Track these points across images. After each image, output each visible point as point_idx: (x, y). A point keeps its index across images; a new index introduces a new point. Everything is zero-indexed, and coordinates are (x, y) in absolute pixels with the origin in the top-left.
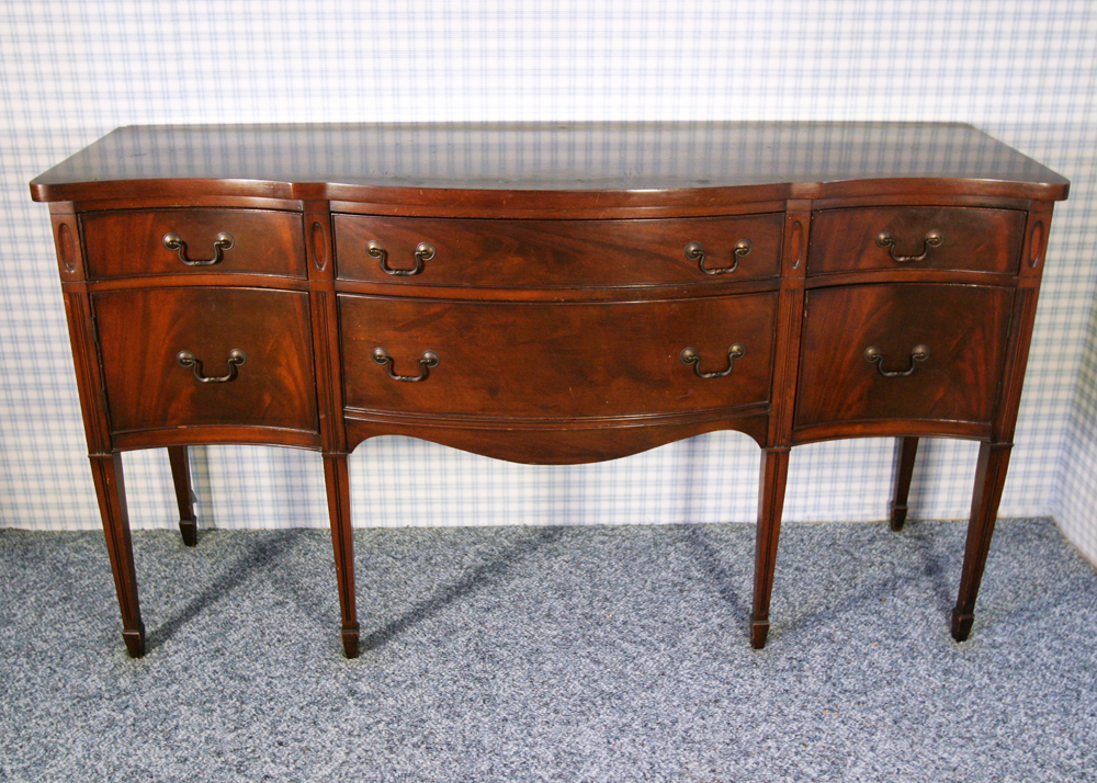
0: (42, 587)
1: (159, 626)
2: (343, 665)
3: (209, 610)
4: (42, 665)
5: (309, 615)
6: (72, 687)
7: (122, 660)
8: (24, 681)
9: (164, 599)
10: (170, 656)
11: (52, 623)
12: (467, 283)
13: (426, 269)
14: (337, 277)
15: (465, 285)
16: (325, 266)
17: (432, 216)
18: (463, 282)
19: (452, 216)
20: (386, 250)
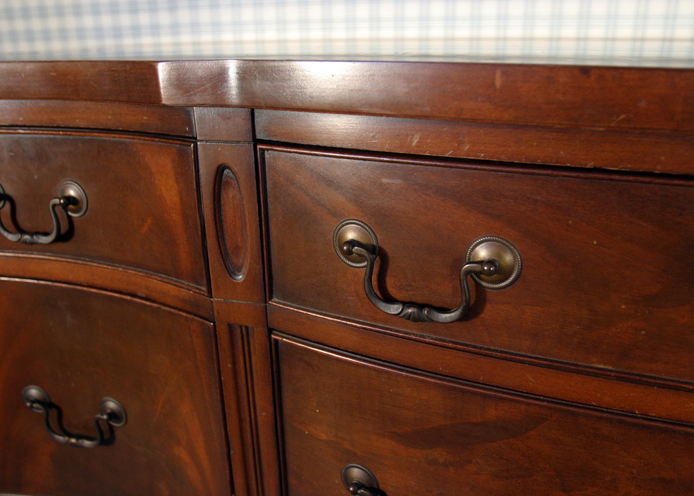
12: (605, 364)
13: (488, 312)
14: (271, 298)
15: (596, 368)
16: (245, 270)
17: (524, 161)
18: (594, 360)
19: (590, 165)
20: (384, 247)
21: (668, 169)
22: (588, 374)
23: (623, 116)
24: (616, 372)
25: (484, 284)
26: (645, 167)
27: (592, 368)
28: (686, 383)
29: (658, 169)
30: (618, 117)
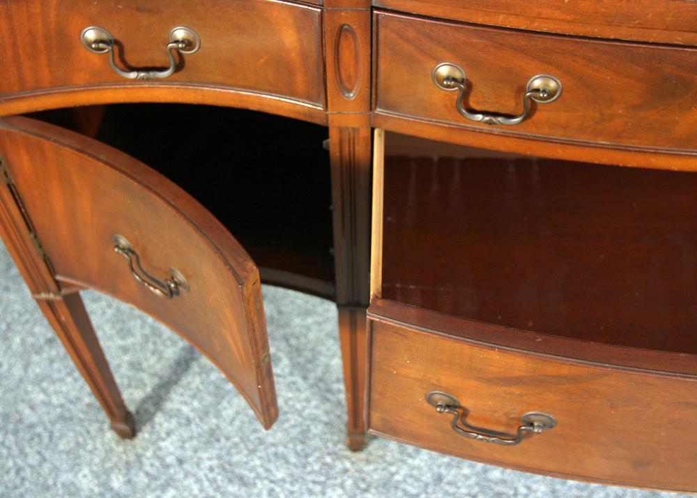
0: (27, 321)
1: (149, 389)
2: (348, 465)
3: (199, 366)
4: (31, 447)
5: (305, 378)
6: (63, 484)
7: (114, 446)
8: (13, 473)
9: (151, 346)
10: (164, 440)
11: (38, 381)
12: (606, 141)
13: (537, 116)
14: (375, 109)
15: (600, 144)
16: (354, 91)
17: (572, 34)
18: (599, 139)
19: (612, 37)
20: (470, 79)
21: (657, 40)
22: (595, 147)
23: (637, 21)
24: (612, 145)
25: (536, 101)
26: (645, 39)
27: (597, 144)
28: (650, 149)
29: (651, 40)
30: (635, 21)
